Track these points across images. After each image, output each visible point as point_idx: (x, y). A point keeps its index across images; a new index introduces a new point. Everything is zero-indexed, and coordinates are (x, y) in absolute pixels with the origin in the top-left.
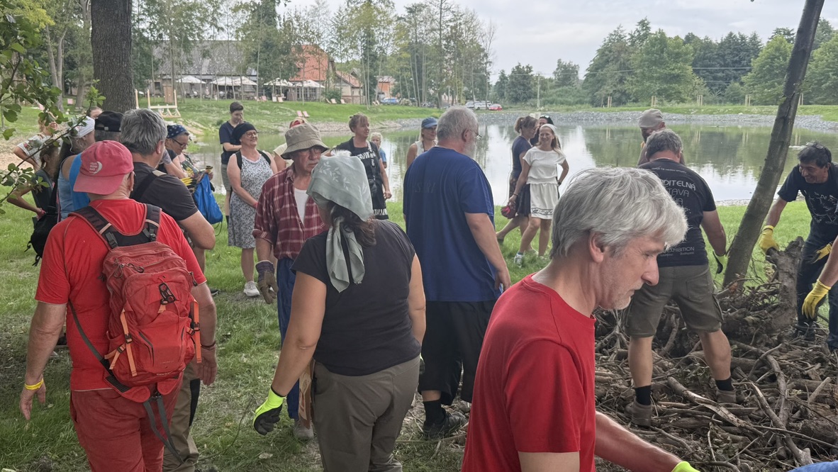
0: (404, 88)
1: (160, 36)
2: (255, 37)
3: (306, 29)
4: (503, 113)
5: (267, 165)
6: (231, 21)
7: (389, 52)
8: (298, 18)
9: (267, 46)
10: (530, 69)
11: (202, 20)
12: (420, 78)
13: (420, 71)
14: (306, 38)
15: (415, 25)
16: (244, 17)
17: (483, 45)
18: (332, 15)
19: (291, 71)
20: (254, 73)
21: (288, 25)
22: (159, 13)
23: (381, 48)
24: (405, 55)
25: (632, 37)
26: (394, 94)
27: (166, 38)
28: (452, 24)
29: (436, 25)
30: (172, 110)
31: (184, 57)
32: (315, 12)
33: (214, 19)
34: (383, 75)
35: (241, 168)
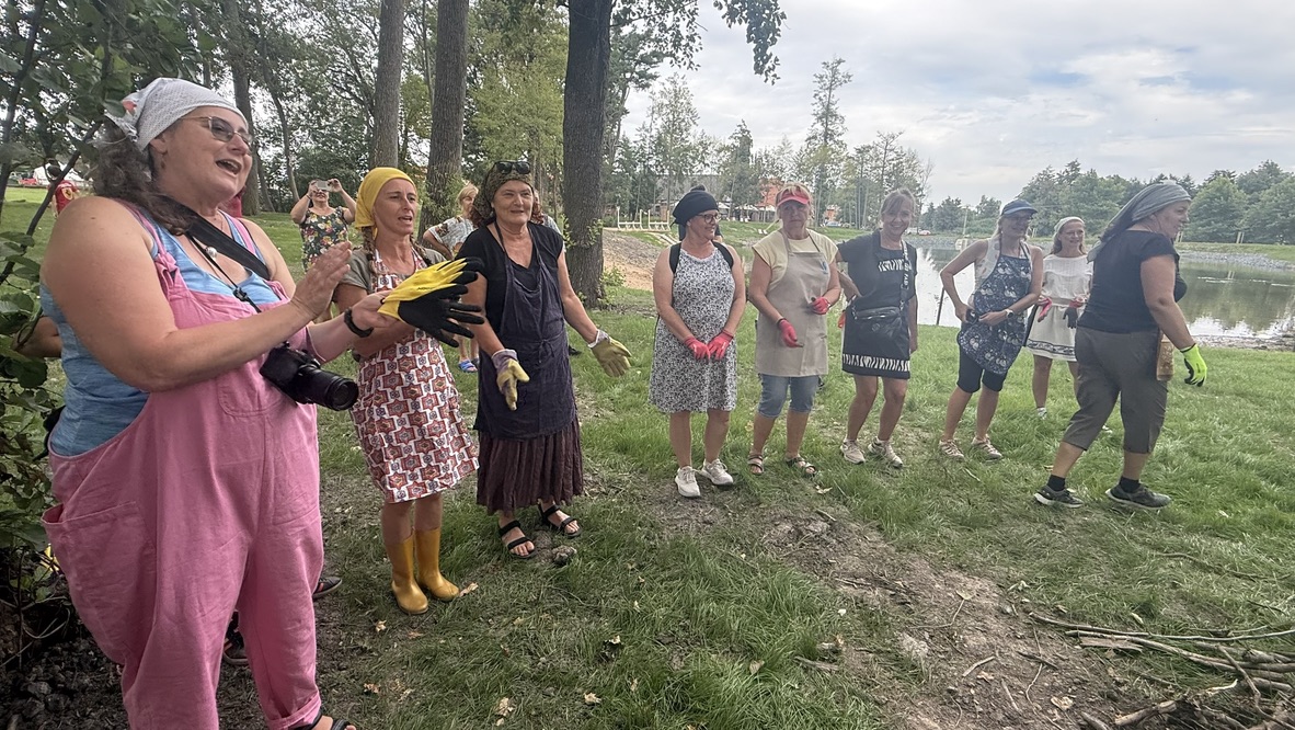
0: (847, 215)
1: (663, 171)
2: (732, 172)
3: (772, 164)
4: (932, 238)
5: (725, 269)
6: (715, 159)
7: (838, 184)
8: (767, 156)
9: (740, 178)
10: (959, 202)
11: (694, 159)
12: (862, 207)
13: (862, 201)
14: (772, 172)
15: (862, 164)
16: (726, 156)
17: (919, 181)
18: (794, 154)
19: (757, 199)
20: (728, 199)
21: (758, 161)
22: (664, 153)
23: (831, 181)
24: (852, 186)
25: (1061, 177)
26: (837, 220)
27: (667, 172)
28: (895, 162)
29: (880, 163)
30: (665, 226)
31: (678, 186)
32: (781, 151)
33: (703, 157)
34: (831, 204)
35: (674, 272)
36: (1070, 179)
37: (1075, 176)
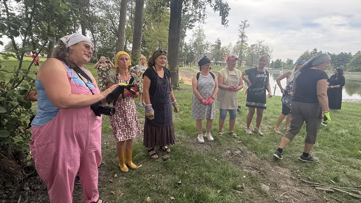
0: (248, 64)
1: (196, 52)
2: (215, 52)
3: (227, 50)
4: (273, 70)
5: (212, 79)
6: (210, 48)
7: (245, 55)
8: (225, 47)
9: (218, 54)
10: (281, 60)
11: (204, 48)
12: (252, 62)
13: (253, 60)
14: (226, 52)
15: (252, 49)
16: (213, 48)
17: (269, 54)
18: (233, 47)
19: (222, 59)
20: (214, 60)
21: (223, 49)
22: (196, 47)
23: (244, 54)
24: (250, 56)
25: (311, 53)
26: (245, 65)
28: (262, 49)
29: (258, 49)
30: (196, 67)
31: (200, 56)
32: (229, 46)
33: (207, 48)
34: (243, 61)
35: (198, 80)
36: (314, 53)
37: (316, 53)
